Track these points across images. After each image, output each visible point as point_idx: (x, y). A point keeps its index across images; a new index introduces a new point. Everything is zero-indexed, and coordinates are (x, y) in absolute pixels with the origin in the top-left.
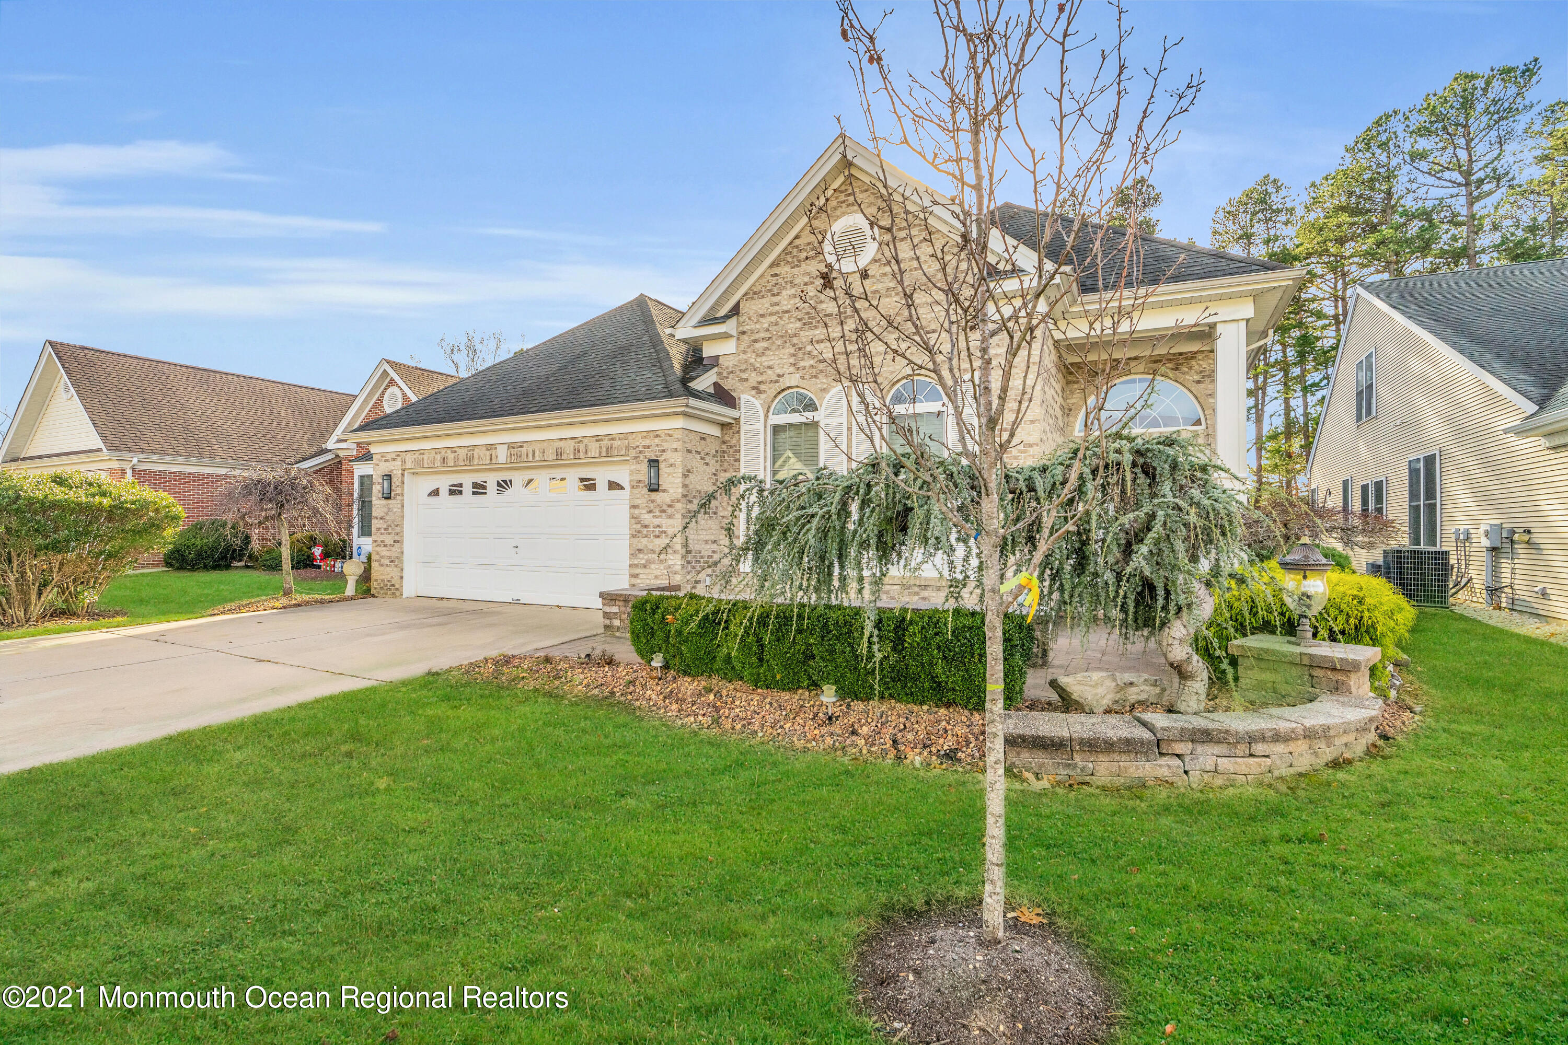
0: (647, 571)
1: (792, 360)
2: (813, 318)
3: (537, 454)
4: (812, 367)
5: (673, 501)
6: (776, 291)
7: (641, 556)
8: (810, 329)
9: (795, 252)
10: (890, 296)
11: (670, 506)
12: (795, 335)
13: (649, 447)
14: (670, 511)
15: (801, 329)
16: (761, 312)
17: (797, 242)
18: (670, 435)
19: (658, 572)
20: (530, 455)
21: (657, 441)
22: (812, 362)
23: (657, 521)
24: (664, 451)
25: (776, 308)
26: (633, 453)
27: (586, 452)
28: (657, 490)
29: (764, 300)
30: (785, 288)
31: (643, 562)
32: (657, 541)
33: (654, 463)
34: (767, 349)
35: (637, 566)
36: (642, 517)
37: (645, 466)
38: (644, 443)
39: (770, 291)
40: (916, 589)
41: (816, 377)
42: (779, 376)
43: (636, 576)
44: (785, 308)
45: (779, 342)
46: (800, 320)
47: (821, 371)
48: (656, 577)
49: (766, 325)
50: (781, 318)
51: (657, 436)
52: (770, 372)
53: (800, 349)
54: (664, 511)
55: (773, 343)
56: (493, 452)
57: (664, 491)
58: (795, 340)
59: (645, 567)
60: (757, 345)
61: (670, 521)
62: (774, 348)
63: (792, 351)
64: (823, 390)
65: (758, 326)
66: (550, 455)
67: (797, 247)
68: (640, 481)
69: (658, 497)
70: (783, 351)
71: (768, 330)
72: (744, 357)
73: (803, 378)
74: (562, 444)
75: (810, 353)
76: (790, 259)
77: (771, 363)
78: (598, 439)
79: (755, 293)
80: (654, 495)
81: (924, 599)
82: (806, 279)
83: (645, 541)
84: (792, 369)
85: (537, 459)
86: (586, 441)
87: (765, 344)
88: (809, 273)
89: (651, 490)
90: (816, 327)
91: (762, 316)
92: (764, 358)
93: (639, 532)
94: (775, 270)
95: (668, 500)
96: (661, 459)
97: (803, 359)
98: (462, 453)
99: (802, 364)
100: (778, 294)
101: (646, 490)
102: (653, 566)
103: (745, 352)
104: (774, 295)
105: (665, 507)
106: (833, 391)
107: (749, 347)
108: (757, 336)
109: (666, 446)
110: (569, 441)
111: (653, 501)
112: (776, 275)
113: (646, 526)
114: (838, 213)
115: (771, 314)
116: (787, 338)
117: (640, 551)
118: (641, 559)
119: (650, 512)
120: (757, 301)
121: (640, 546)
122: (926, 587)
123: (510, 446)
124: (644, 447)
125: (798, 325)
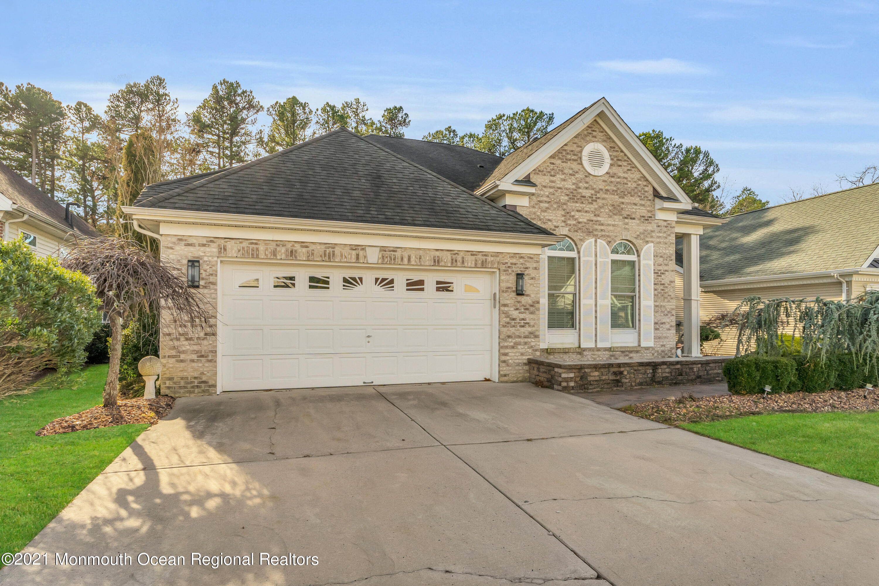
0: (515, 350)
1: (563, 219)
2: (575, 196)
3: (413, 259)
4: (574, 225)
5: (534, 302)
6: (553, 174)
7: (510, 340)
8: (573, 202)
9: (564, 153)
10: (614, 194)
11: (532, 306)
12: (565, 204)
13: (515, 264)
14: (532, 309)
15: (568, 201)
16: (544, 184)
17: (566, 148)
18: (531, 258)
19: (523, 351)
20: (406, 261)
21: (521, 260)
22: (574, 222)
23: (522, 316)
24: (527, 268)
25: (553, 184)
26: (503, 267)
27: (463, 262)
28: (523, 295)
29: (546, 177)
30: (558, 173)
31: (512, 344)
32: (522, 330)
33: (520, 276)
34: (547, 208)
35: (506, 347)
36: (510, 313)
37: (513, 278)
38: (511, 261)
39: (549, 172)
40: (627, 353)
41: (577, 231)
42: (555, 227)
43: (506, 354)
44: (558, 186)
45: (555, 206)
46: (568, 195)
47: (580, 229)
48: (522, 354)
49: (547, 193)
50: (556, 191)
51: (522, 257)
52: (550, 223)
53: (568, 213)
54: (527, 309)
55: (552, 206)
56: (361, 253)
57: (528, 295)
58: (565, 207)
59: (513, 347)
60: (542, 205)
61: (532, 316)
62: (552, 209)
63: (563, 213)
64: (581, 240)
65: (542, 193)
66: (427, 260)
67: (565, 150)
68: (509, 288)
69: (523, 299)
70: (558, 212)
71: (548, 196)
72: (534, 210)
73: (569, 230)
74: (437, 254)
75: (573, 216)
76: (561, 157)
77: (550, 218)
78: (473, 254)
79: (539, 171)
80: (519, 298)
81: (631, 358)
82: (571, 172)
83: (513, 330)
84: (563, 224)
85: (413, 263)
86: (462, 254)
87: (547, 205)
88: (572, 169)
89: (518, 294)
90: (577, 202)
91: (545, 187)
92: (546, 214)
93: (508, 323)
94: (553, 161)
95: (530, 302)
96: (526, 273)
97: (569, 219)
98: (319, 250)
99: (569, 222)
100: (554, 176)
101: (515, 294)
102: (519, 347)
103: (534, 207)
104: (551, 176)
105: (528, 306)
106: (587, 242)
107: (536, 204)
108: (542, 199)
109: (528, 265)
110: (445, 253)
111: (519, 302)
112: (553, 164)
113: (514, 319)
114: (588, 138)
115: (551, 187)
116: (561, 205)
117: (509, 337)
118: (510, 342)
119: (517, 309)
120: (541, 176)
121: (509, 333)
122: (631, 352)
123: (383, 249)
124: (512, 264)
125: (566, 198)
